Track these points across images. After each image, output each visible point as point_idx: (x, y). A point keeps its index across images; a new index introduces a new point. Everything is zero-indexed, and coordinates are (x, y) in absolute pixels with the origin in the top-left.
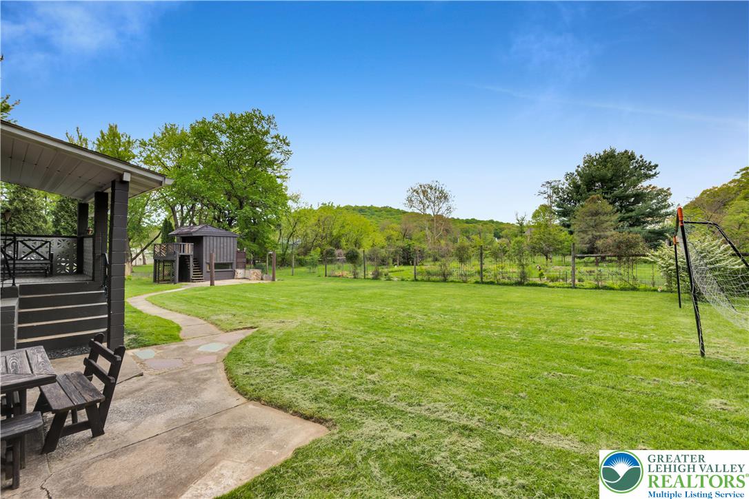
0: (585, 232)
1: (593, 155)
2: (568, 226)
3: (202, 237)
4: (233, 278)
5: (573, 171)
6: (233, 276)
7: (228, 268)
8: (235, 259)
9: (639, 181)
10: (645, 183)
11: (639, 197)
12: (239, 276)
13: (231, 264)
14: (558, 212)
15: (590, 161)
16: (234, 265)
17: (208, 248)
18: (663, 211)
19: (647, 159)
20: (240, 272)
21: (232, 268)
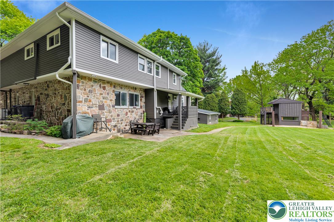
3: (278, 104)
4: (299, 125)
6: (299, 124)
7: (296, 120)
8: (300, 115)
12: (303, 124)
13: (298, 117)
16: (300, 118)
17: (282, 109)
20: (303, 122)
21: (298, 120)
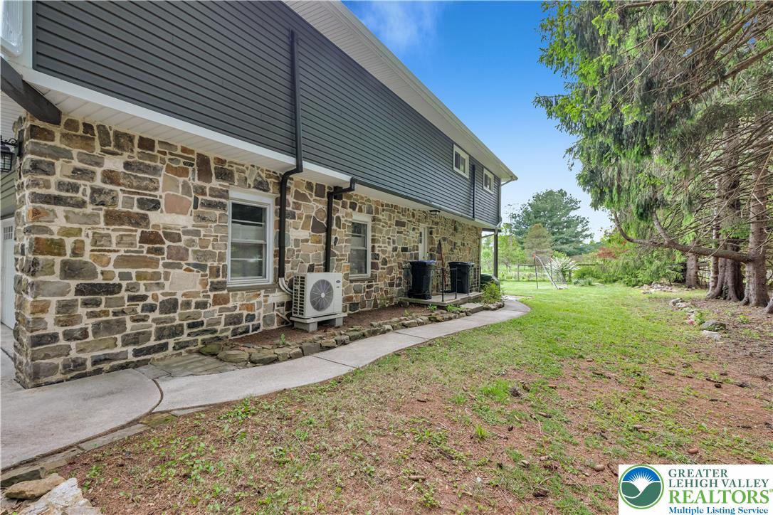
0: (531, 248)
1: (539, 192)
2: (522, 243)
5: (526, 203)
9: (569, 211)
10: (572, 213)
11: (570, 223)
14: (516, 232)
15: (538, 197)
18: (584, 233)
19: (574, 197)
